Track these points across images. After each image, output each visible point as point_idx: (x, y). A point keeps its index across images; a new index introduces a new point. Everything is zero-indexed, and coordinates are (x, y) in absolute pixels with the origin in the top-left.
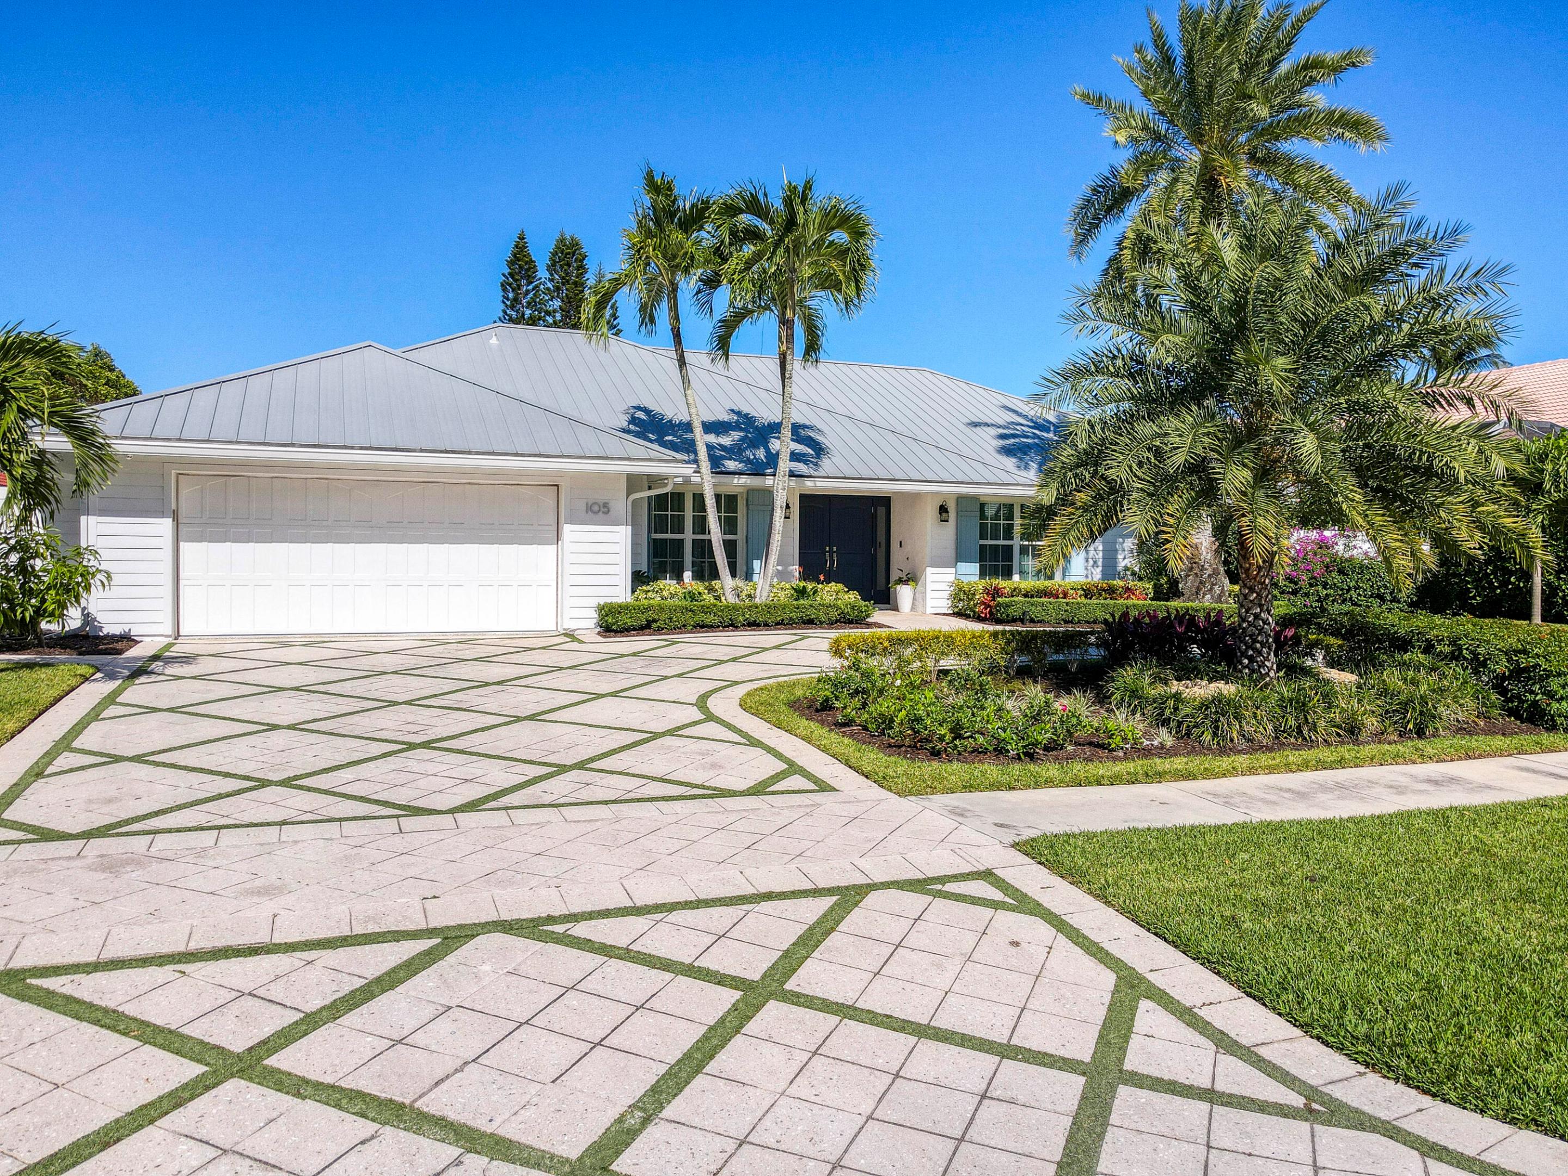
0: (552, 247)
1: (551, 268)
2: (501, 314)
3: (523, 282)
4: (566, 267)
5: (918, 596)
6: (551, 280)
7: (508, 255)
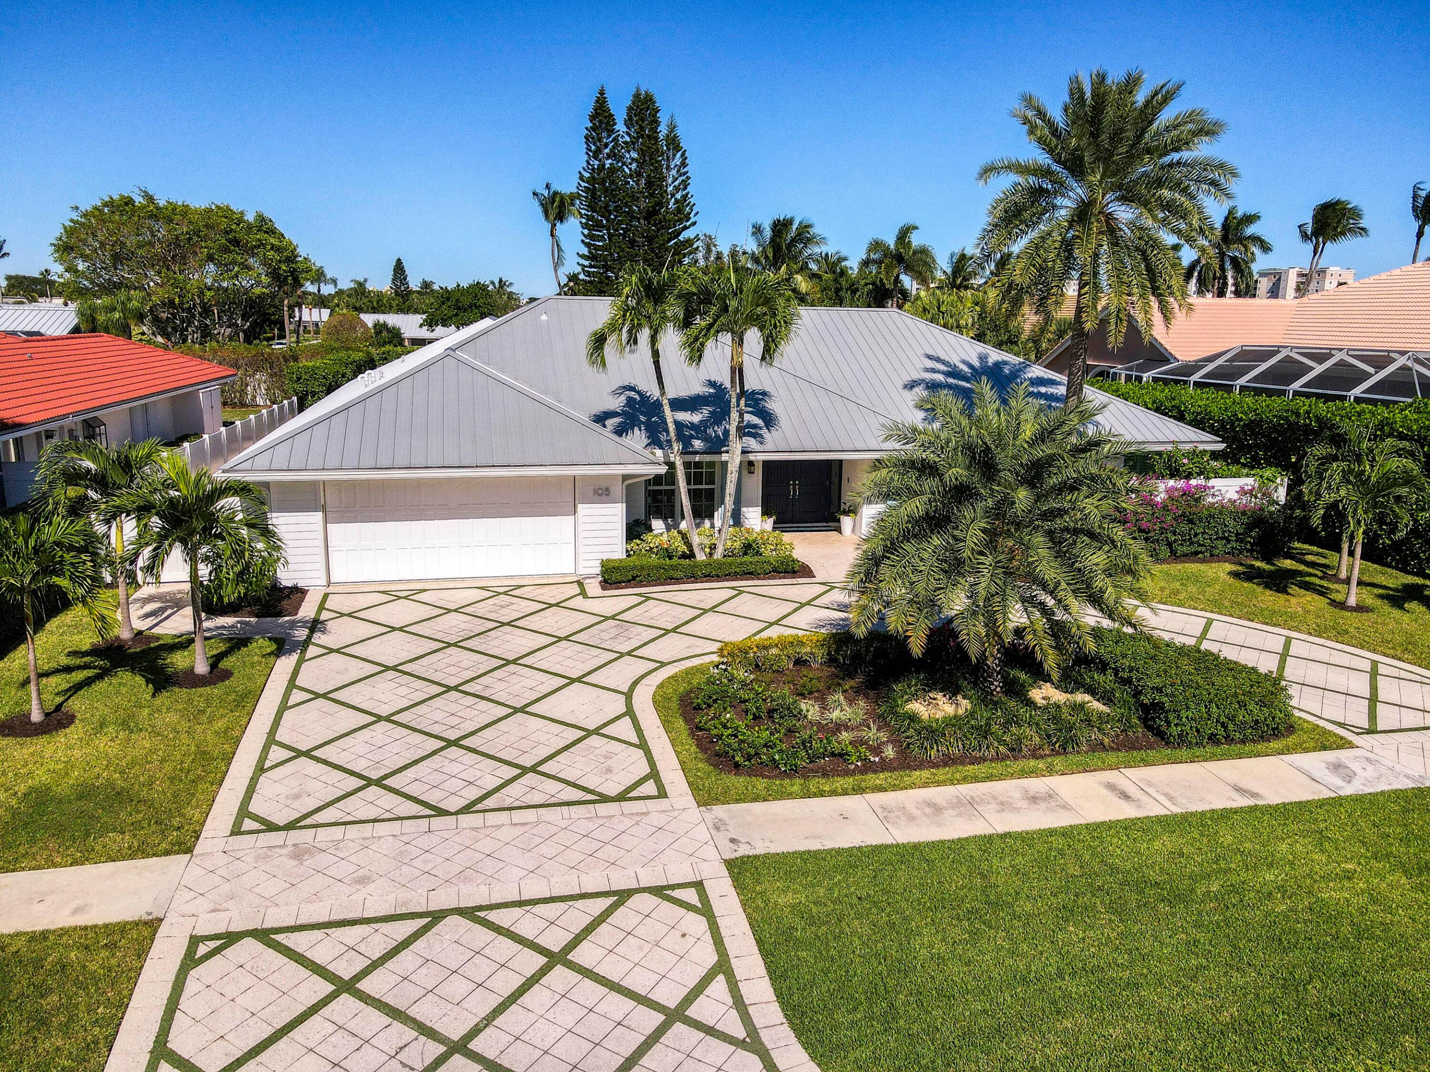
0: (629, 103)
1: (628, 123)
2: (585, 165)
3: (604, 134)
4: (640, 123)
5: (857, 523)
6: (629, 134)
7: (590, 110)
